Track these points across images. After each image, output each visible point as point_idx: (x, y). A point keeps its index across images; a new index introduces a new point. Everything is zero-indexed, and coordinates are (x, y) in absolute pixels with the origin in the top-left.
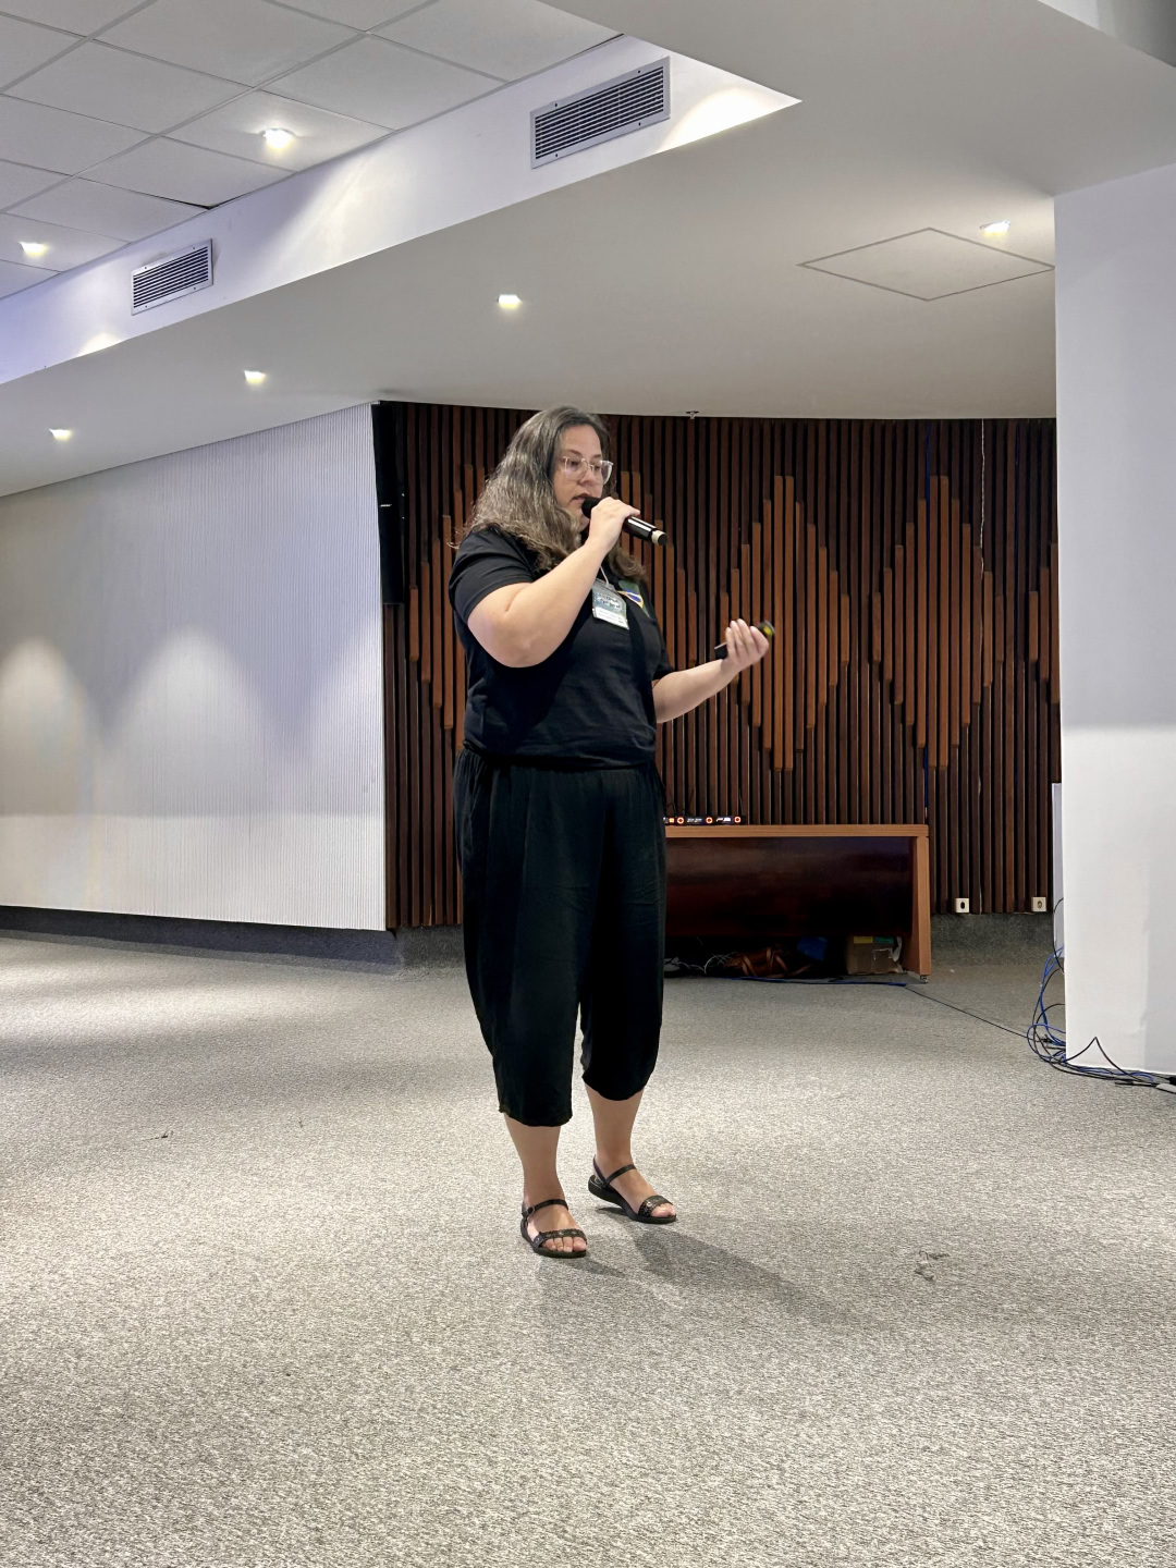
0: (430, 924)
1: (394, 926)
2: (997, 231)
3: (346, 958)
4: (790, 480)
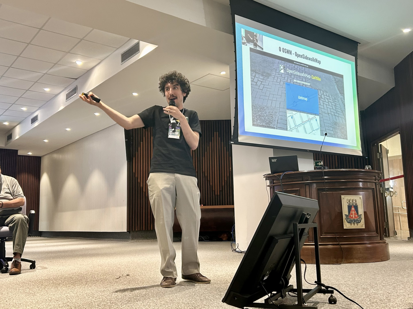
1: (129, 231)
2: (223, 73)
4: (217, 133)
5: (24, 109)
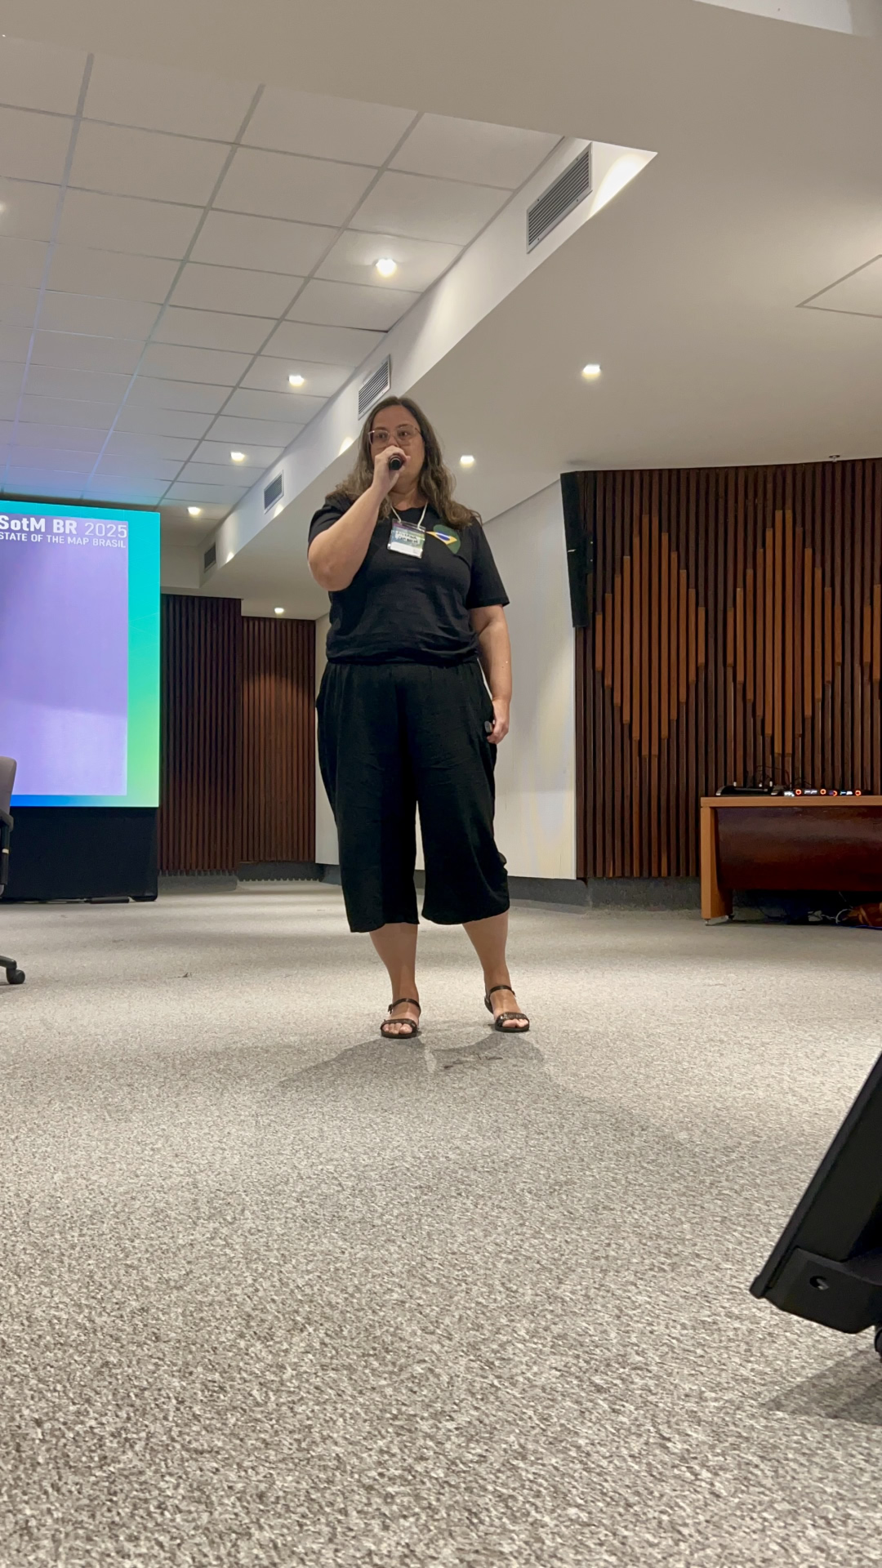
0: (611, 875)
1: (582, 876)
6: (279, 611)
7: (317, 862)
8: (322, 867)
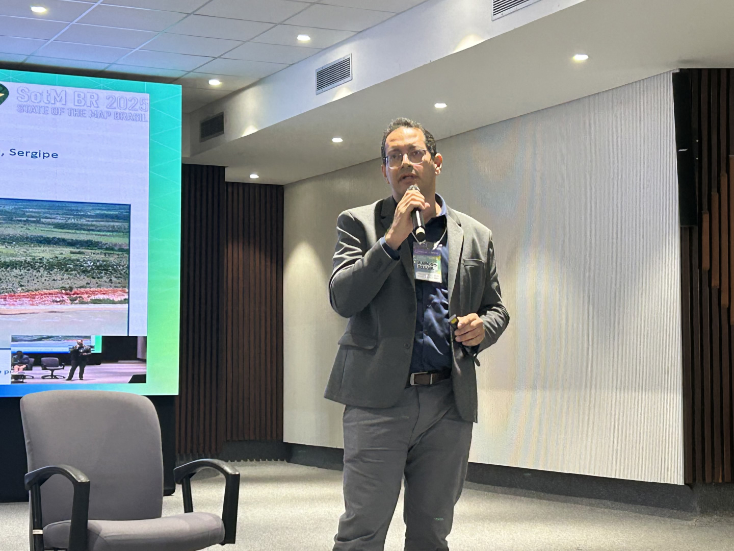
0: (720, 481)
1: (691, 482)
3: (652, 506)
5: (304, 39)
6: (254, 176)
7: (285, 440)
8: (291, 446)
